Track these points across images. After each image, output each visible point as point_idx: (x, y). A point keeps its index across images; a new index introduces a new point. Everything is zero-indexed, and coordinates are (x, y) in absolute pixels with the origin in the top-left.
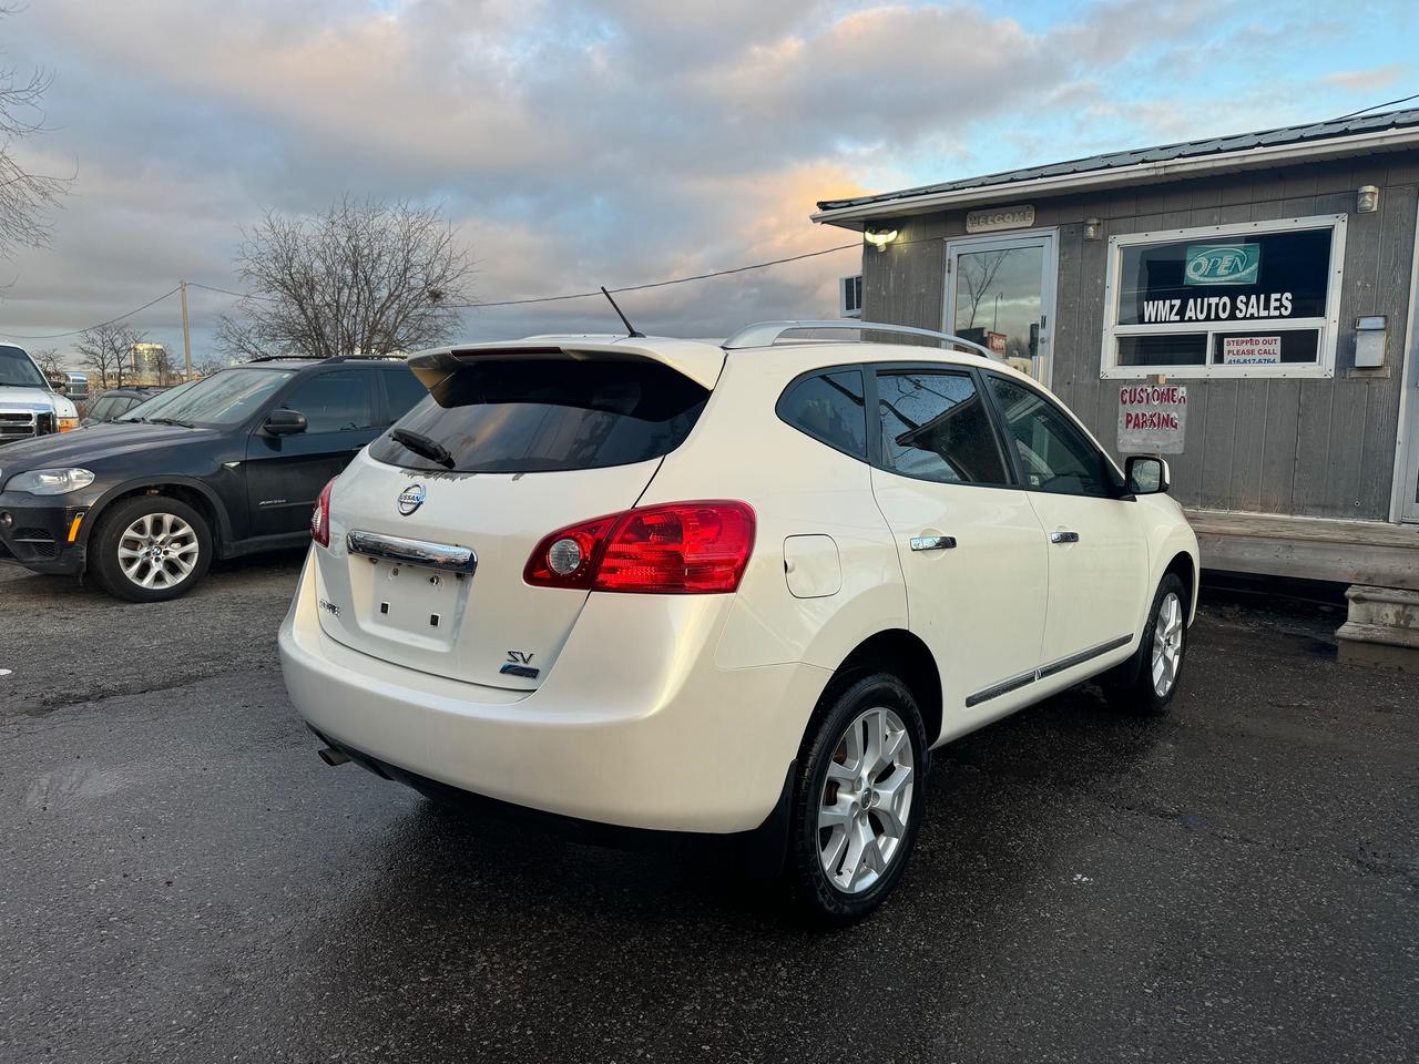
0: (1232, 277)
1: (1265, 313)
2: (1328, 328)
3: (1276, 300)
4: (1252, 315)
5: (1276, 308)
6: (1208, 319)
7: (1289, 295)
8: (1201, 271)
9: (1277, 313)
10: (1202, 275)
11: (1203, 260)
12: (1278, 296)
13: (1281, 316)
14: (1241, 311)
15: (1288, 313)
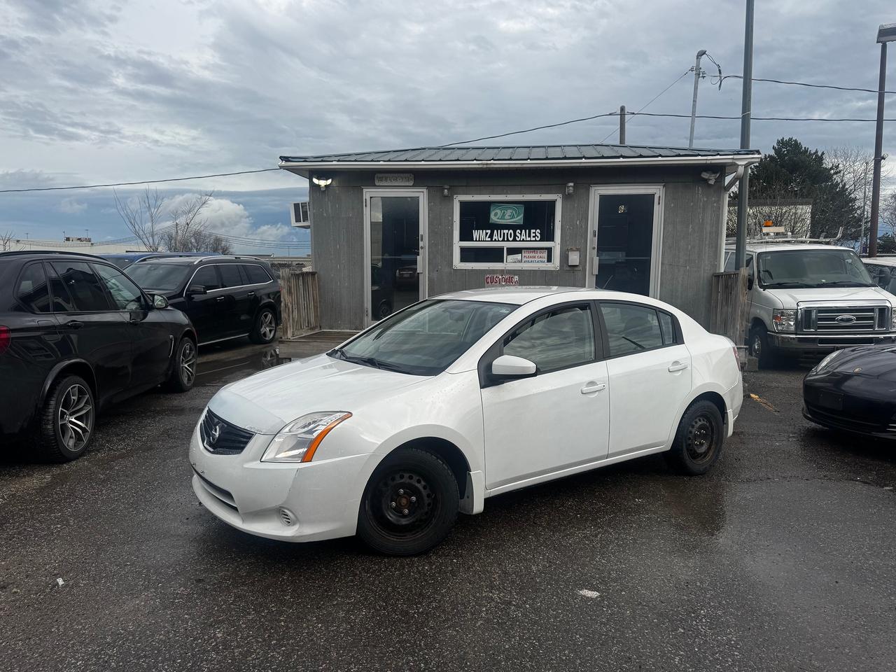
0: (512, 220)
1: (528, 239)
2: (556, 245)
3: (533, 233)
4: (524, 239)
5: (534, 237)
6: (503, 240)
7: (538, 231)
8: (497, 217)
9: (534, 239)
10: (498, 218)
11: (498, 211)
12: (534, 231)
13: (536, 241)
14: (518, 237)
15: (538, 239)
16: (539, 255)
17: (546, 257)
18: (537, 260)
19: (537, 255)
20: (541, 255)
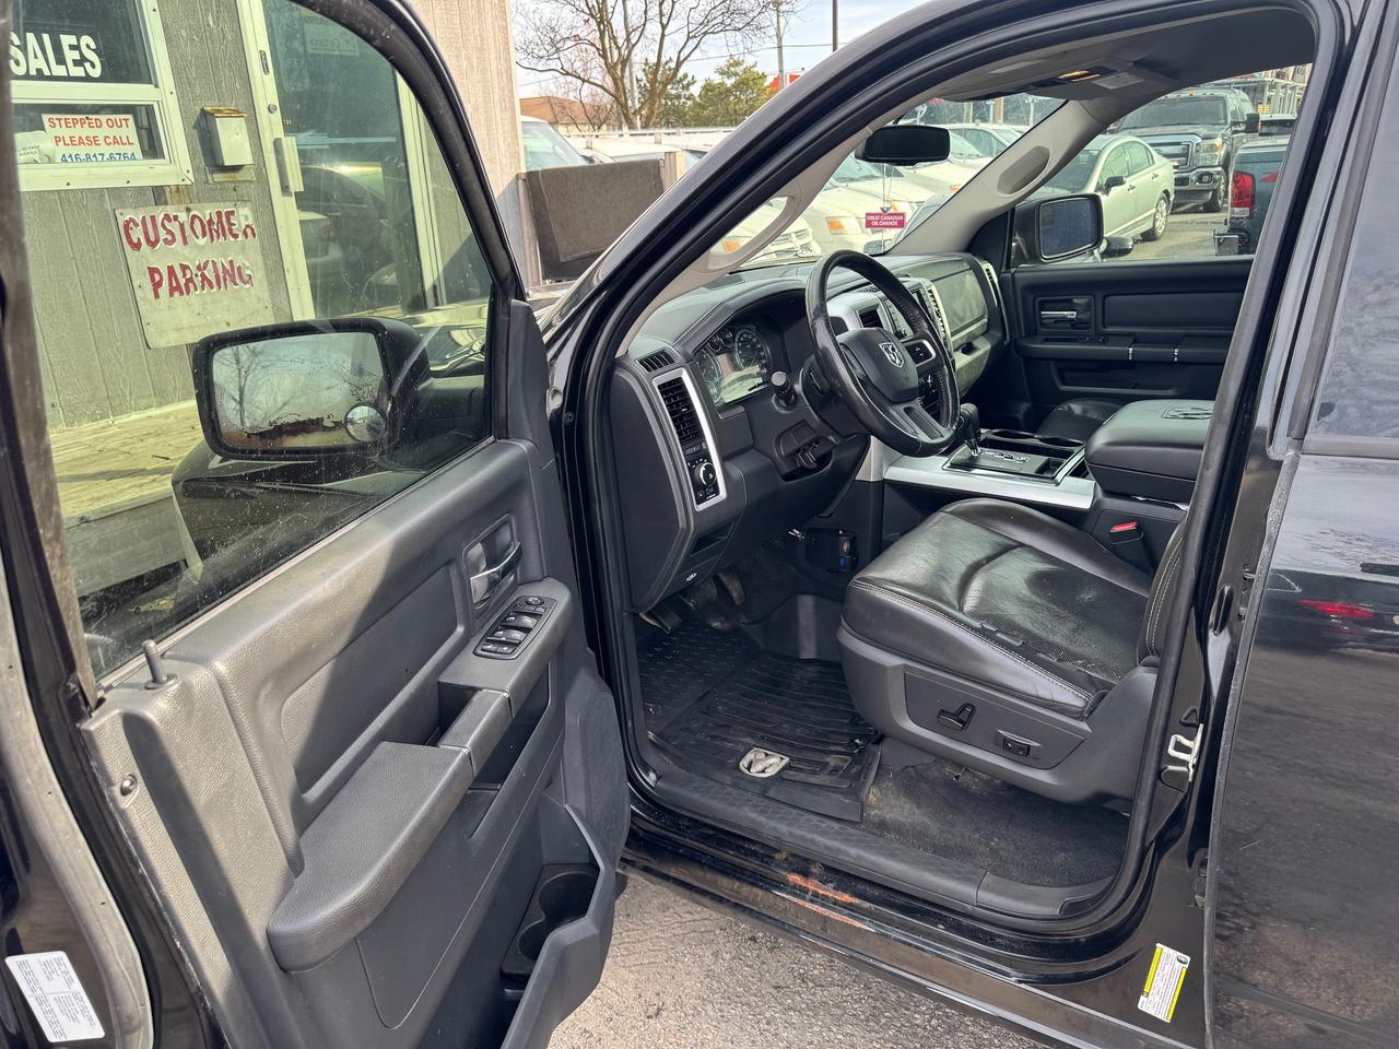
1: (59, 71)
2: (162, 94)
3: (72, 47)
4: (39, 71)
5: (76, 63)
7: (86, 40)
9: (78, 72)
12: (71, 39)
13: (88, 78)
14: (17, 63)
15: (96, 72)
16: (105, 131)
17: (134, 138)
18: (107, 150)
19: (101, 133)
20: (115, 132)
